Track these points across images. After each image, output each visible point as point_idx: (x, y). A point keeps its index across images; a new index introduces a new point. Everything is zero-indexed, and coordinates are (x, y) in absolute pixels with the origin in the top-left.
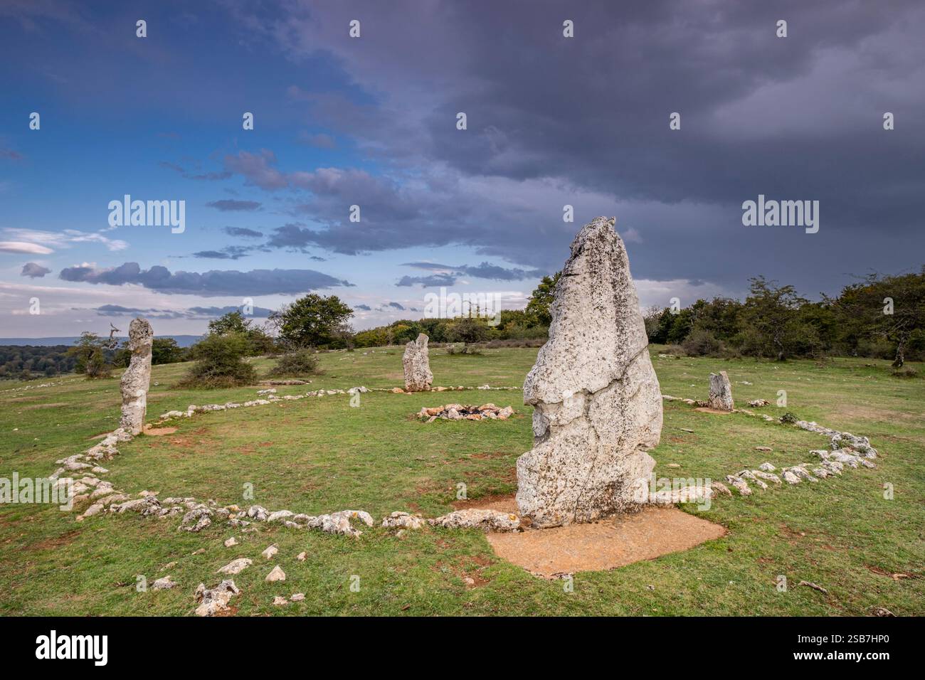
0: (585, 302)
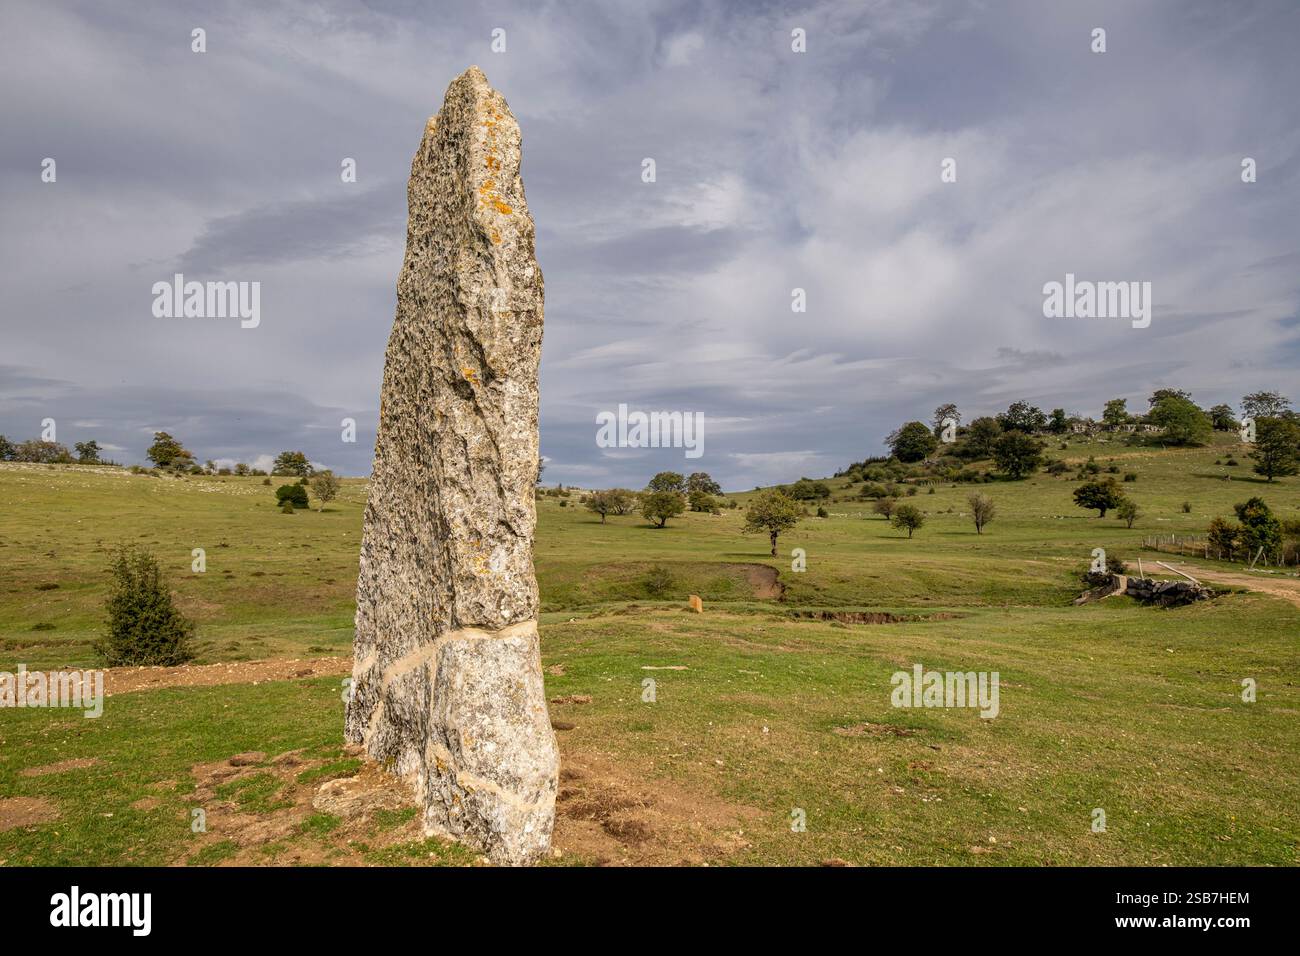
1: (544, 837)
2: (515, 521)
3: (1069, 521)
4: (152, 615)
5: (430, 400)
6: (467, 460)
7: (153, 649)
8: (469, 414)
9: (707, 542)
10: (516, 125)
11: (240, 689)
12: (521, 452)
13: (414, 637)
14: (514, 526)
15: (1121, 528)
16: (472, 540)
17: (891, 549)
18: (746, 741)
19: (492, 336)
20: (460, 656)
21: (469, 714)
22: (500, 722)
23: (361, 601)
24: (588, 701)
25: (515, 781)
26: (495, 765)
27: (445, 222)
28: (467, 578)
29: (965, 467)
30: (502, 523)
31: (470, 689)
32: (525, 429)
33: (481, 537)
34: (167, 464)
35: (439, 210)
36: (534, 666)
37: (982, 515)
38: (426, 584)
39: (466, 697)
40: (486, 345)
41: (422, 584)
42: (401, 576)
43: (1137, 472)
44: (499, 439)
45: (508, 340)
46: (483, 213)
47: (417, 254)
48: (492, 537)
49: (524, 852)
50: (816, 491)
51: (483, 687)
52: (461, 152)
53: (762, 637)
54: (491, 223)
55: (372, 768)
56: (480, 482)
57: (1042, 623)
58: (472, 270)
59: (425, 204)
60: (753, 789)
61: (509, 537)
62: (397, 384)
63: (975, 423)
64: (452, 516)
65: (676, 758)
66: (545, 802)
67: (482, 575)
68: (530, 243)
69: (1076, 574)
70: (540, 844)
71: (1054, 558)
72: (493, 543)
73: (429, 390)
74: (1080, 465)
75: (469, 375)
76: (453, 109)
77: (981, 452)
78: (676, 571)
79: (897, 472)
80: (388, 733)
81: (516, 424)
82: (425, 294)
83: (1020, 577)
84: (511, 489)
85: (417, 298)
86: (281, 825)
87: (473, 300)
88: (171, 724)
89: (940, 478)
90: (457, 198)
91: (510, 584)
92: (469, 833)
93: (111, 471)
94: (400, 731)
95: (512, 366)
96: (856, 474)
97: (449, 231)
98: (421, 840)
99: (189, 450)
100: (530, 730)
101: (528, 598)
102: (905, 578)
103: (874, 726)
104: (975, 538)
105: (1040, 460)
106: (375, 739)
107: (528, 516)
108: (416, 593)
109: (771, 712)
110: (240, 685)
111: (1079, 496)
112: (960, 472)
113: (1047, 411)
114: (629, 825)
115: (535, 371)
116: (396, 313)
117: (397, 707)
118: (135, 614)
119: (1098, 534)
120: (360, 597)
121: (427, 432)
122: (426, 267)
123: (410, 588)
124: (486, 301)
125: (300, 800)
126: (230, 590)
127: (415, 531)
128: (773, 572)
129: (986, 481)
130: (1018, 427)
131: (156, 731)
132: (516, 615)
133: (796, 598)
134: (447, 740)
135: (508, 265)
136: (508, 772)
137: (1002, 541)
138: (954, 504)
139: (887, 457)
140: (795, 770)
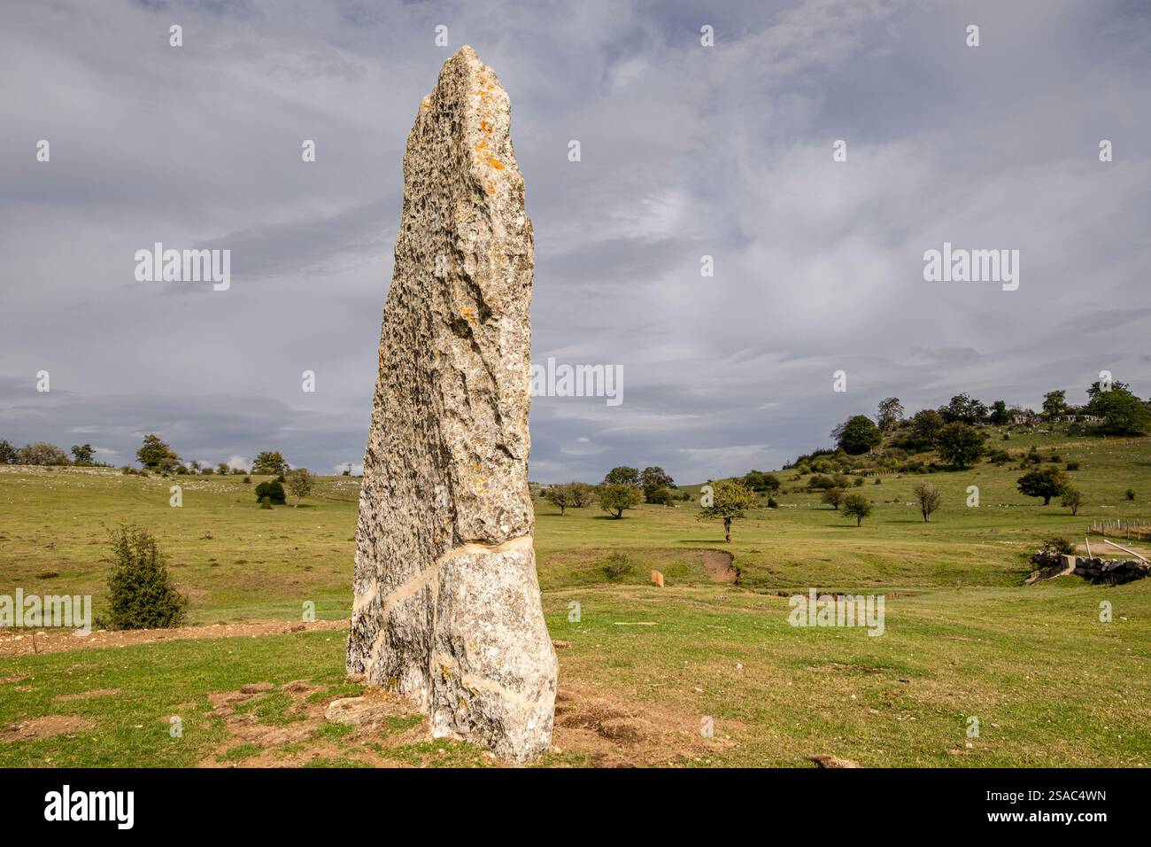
1: (545, 734)
2: (512, 445)
3: (1013, 509)
4: (150, 590)
5: (429, 342)
6: (466, 392)
7: (150, 623)
8: (467, 350)
9: (662, 531)
10: (506, 94)
11: (240, 641)
12: (516, 381)
13: (415, 563)
14: (510, 449)
15: (1065, 515)
16: (472, 464)
17: (842, 536)
18: (721, 674)
19: (488, 276)
20: (463, 570)
21: (473, 622)
22: (501, 628)
23: (360, 541)
24: (567, 646)
25: (517, 681)
26: (498, 667)
27: (441, 184)
28: (468, 499)
29: (911, 458)
30: (499, 447)
31: (473, 599)
32: (519, 362)
33: (480, 460)
34: (155, 464)
35: (436, 173)
36: (531, 577)
37: (928, 504)
38: (427, 511)
39: (469, 606)
40: (482, 286)
41: (423, 512)
42: (401, 509)
43: (1078, 461)
44: (496, 370)
45: (502, 280)
46: (480, 167)
47: (414, 217)
48: (491, 460)
49: (527, 747)
50: (766, 483)
51: (484, 597)
52: (456, 119)
53: (725, 602)
54: (486, 176)
55: (374, 690)
56: (478, 411)
57: (994, 600)
58: (469, 220)
59: (421, 171)
60: (733, 709)
61: (506, 460)
62: (395, 336)
63: (918, 416)
64: (453, 442)
65: (657, 687)
66: (545, 702)
67: (482, 495)
68: (520, 195)
69: (1025, 555)
70: (542, 740)
71: (1001, 542)
72: (491, 466)
73: (428, 334)
74: (1023, 455)
75: (467, 314)
76: (448, 84)
77: (925, 443)
78: (636, 557)
79: (843, 463)
80: (389, 658)
81: (511, 357)
82: (423, 249)
83: (969, 559)
84: (507, 415)
85: (415, 255)
86: (298, 732)
87: (470, 247)
88: (182, 665)
89: (885, 469)
90: (453, 160)
91: (506, 500)
92: (474, 733)
93: (104, 472)
94: (402, 652)
95: (506, 305)
96: (804, 466)
97: (446, 191)
98: (429, 740)
99: (175, 451)
100: (529, 635)
101: (525, 514)
102: (855, 561)
103: (841, 666)
104: (923, 526)
105: (983, 450)
106: (377, 666)
107: (523, 441)
108: (416, 522)
109: (741, 654)
110: (241, 638)
111: (1023, 485)
112: (905, 463)
113: (988, 403)
114: (622, 729)
115: (527, 309)
116: (392, 273)
117: (399, 631)
118: (134, 590)
119: (1043, 521)
120: (360, 538)
121: (427, 373)
122: (423, 226)
123: (410, 519)
124: (482, 246)
125: (313, 714)
126: (215, 576)
127: (415, 466)
128: (727, 555)
129: (931, 472)
130: (960, 419)
131: (170, 671)
132: (514, 531)
133: (751, 582)
134: (452, 647)
135: (502, 214)
136: (510, 673)
137: (949, 529)
138: (901, 494)
139: (834, 449)
140: (772, 695)
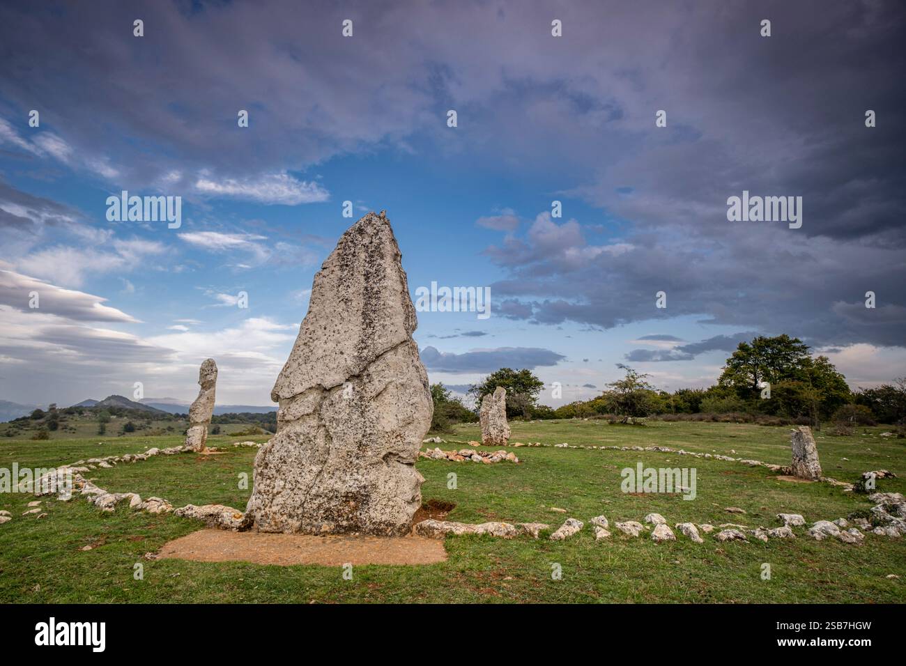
0: (330, 295)
